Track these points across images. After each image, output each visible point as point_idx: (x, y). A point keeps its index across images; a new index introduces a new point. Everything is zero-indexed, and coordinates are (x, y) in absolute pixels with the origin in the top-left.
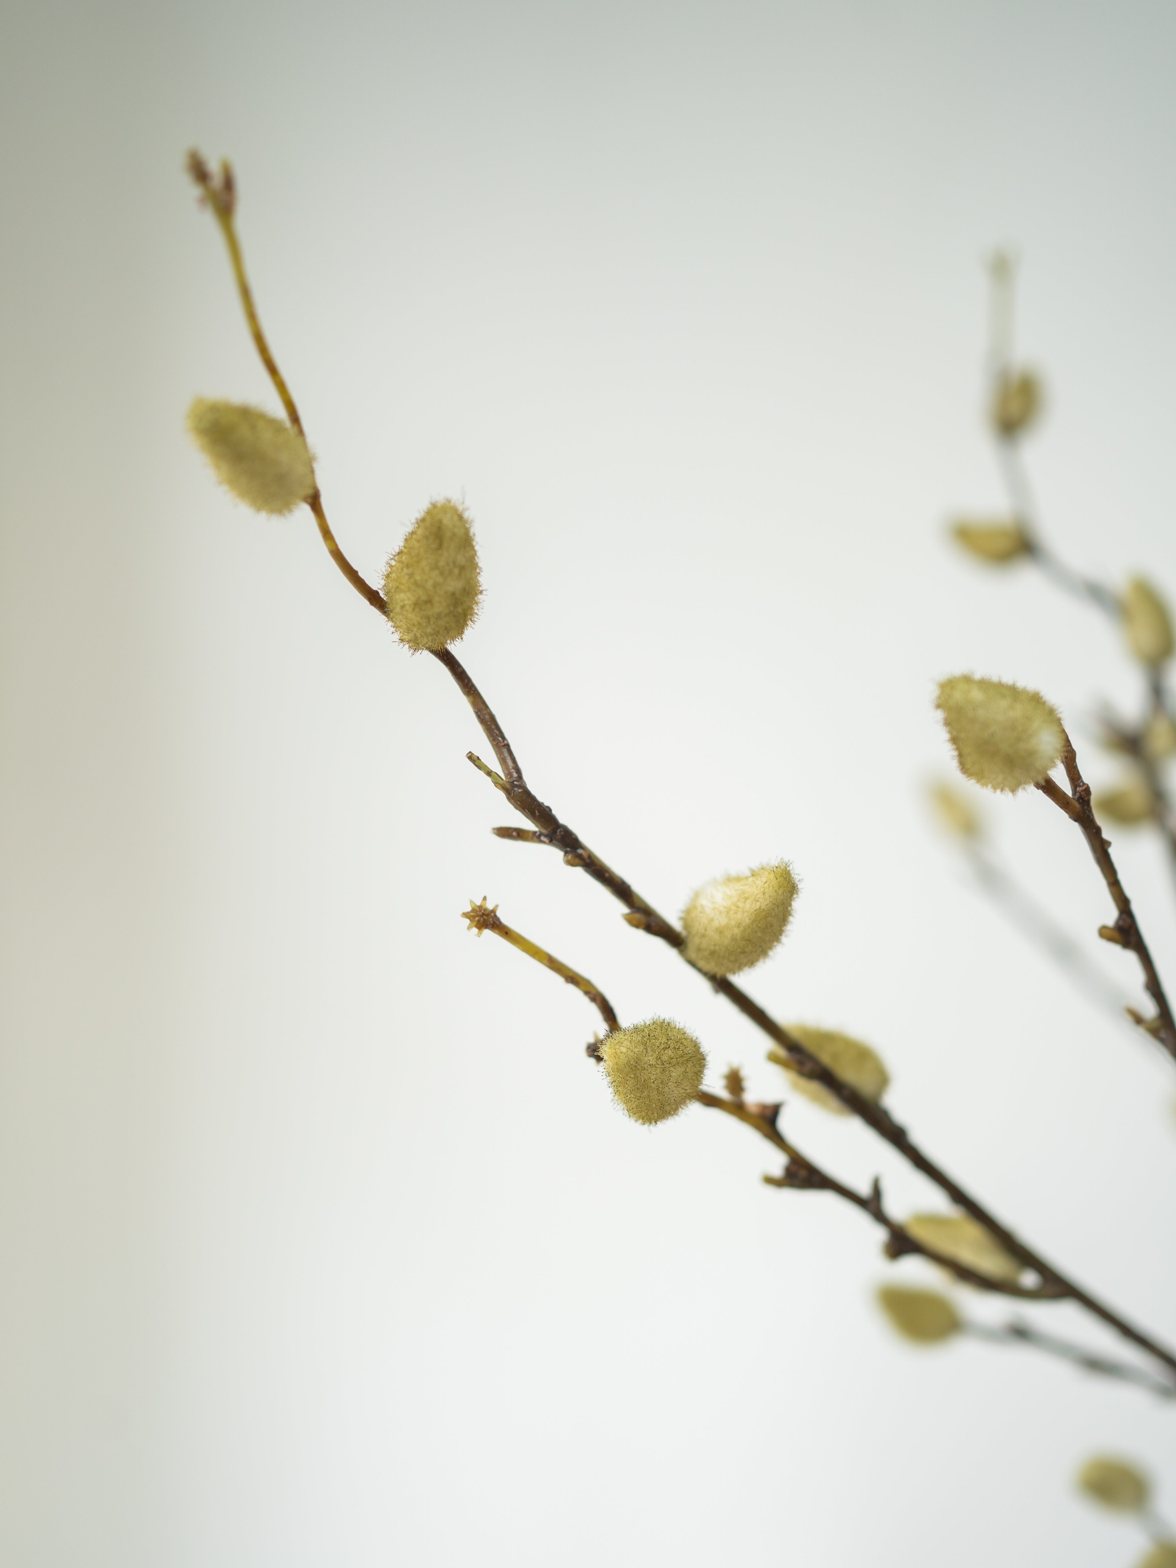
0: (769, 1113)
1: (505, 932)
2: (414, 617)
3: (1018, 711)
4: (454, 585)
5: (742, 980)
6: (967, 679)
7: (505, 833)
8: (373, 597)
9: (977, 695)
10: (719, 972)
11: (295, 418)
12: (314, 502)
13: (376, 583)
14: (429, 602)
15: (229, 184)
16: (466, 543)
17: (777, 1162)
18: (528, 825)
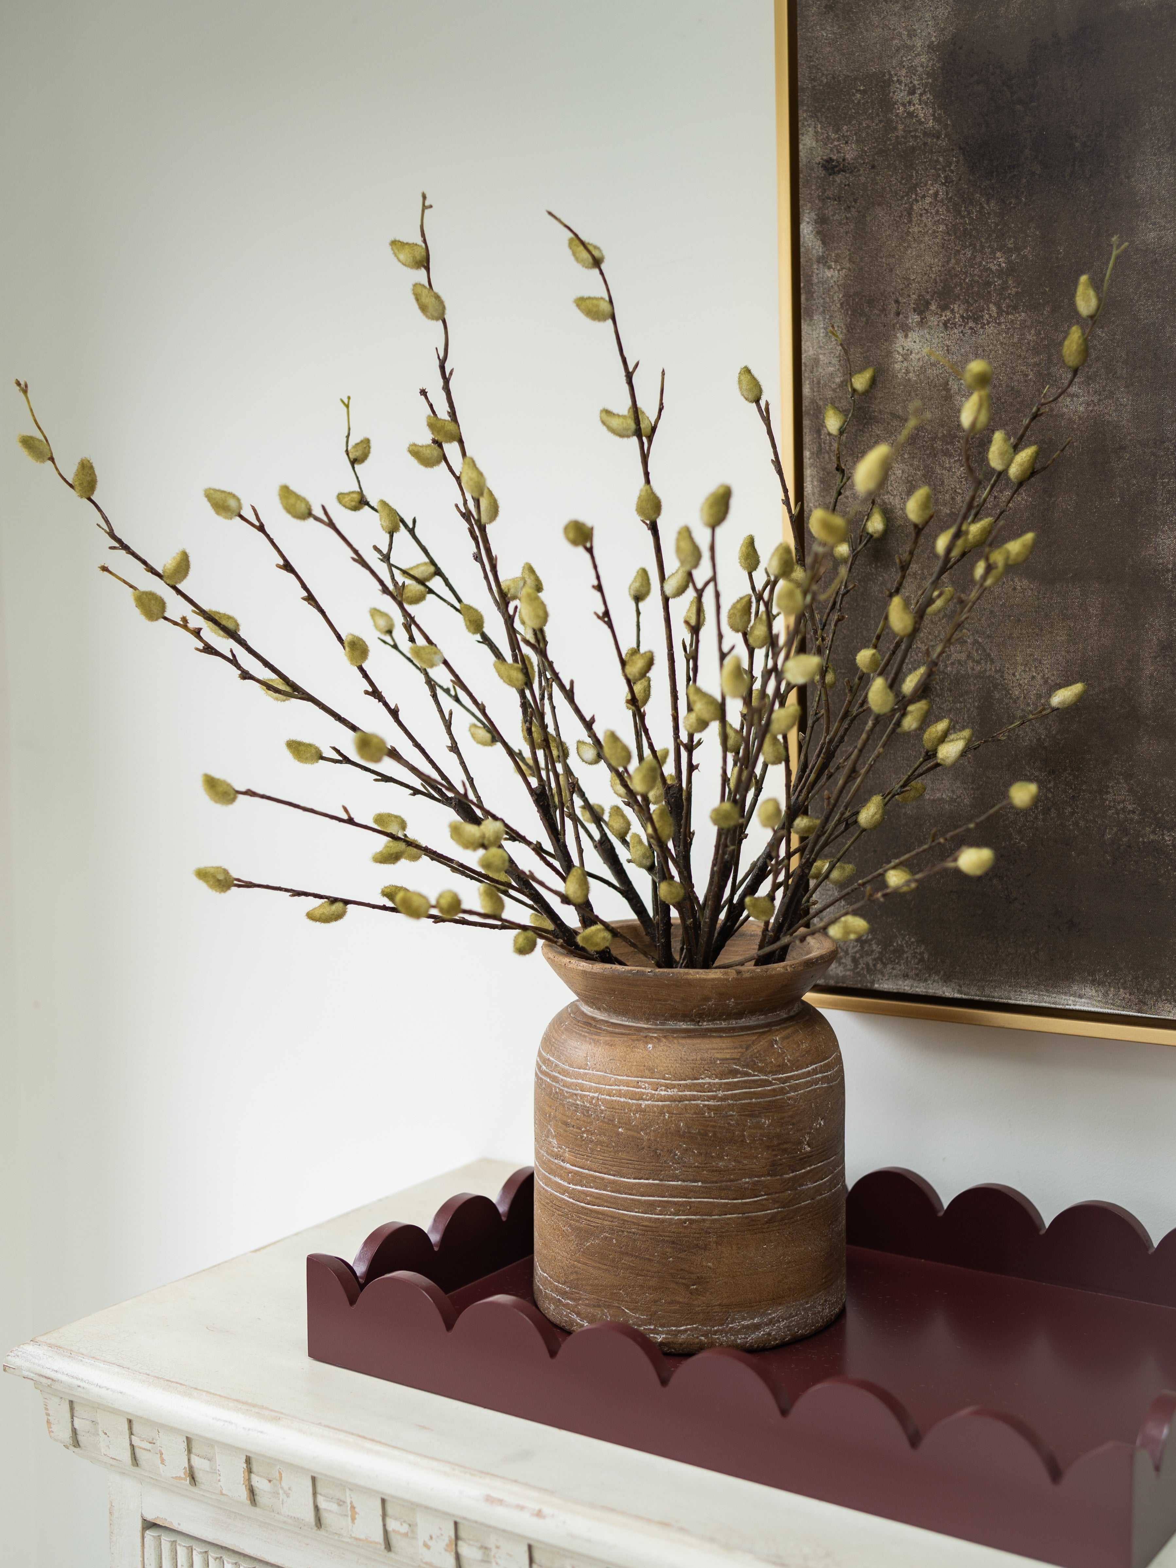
0: (197, 631)
1: (110, 572)
2: (79, 488)
3: (223, 495)
4: (88, 478)
5: (179, 586)
6: (210, 489)
7: (111, 548)
8: (71, 486)
9: (212, 491)
10: (172, 583)
11: (47, 441)
12: (52, 459)
13: (71, 482)
14: (82, 483)
15: (26, 386)
16: (91, 467)
17: (201, 646)
18: (117, 545)
